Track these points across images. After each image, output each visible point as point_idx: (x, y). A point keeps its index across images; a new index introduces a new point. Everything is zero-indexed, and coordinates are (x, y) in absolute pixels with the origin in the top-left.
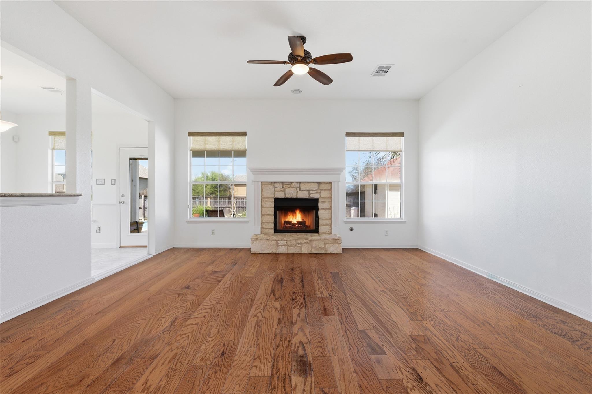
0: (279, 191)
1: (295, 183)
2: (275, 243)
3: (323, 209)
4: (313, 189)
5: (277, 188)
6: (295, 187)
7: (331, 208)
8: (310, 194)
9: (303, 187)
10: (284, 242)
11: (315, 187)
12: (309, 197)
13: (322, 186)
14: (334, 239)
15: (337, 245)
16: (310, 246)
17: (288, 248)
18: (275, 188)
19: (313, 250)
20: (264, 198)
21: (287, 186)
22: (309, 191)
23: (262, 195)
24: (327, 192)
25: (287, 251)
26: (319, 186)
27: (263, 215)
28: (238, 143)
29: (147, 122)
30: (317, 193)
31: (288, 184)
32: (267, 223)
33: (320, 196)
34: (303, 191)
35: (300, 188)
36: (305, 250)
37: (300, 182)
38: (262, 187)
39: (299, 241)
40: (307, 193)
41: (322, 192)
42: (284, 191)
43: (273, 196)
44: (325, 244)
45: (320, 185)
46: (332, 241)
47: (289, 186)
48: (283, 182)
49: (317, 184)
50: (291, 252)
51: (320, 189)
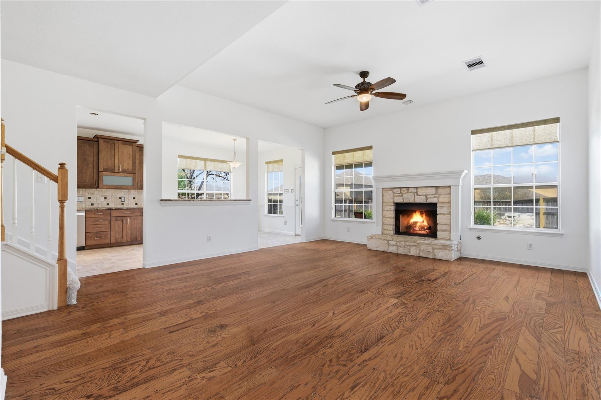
0: (398, 196)
1: (412, 188)
2: (386, 242)
3: (441, 214)
4: (430, 194)
5: (396, 193)
6: (412, 192)
7: (450, 214)
8: (427, 199)
9: (420, 192)
10: (394, 243)
11: (433, 191)
12: (426, 201)
13: (440, 191)
14: (444, 244)
15: (447, 251)
16: (418, 249)
17: (397, 248)
18: (394, 193)
19: (421, 253)
20: (385, 202)
21: (405, 191)
22: (426, 195)
23: (383, 200)
24: (446, 196)
25: (396, 251)
26: (436, 191)
27: (383, 217)
28: (367, 156)
29: (301, 150)
30: (435, 197)
31: (405, 189)
32: (387, 225)
33: (439, 201)
34: (420, 195)
35: (417, 192)
36: (413, 252)
37: (417, 187)
38: (383, 193)
39: (407, 243)
40: (425, 197)
41: (440, 196)
42: (402, 196)
43: (392, 201)
44: (433, 249)
45: (438, 190)
46: (441, 247)
47: (406, 191)
48: (400, 188)
49: (434, 189)
50: (400, 252)
51: (438, 193)
